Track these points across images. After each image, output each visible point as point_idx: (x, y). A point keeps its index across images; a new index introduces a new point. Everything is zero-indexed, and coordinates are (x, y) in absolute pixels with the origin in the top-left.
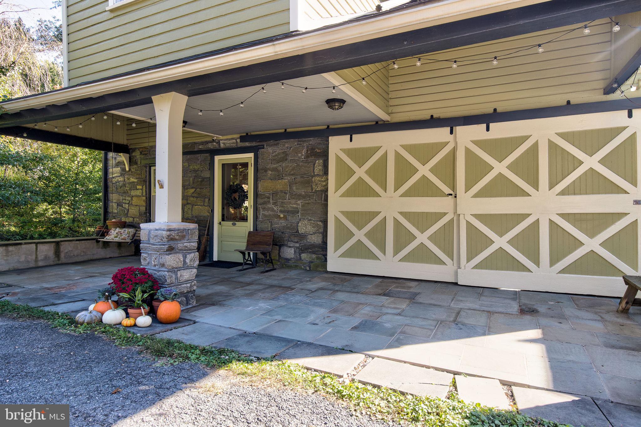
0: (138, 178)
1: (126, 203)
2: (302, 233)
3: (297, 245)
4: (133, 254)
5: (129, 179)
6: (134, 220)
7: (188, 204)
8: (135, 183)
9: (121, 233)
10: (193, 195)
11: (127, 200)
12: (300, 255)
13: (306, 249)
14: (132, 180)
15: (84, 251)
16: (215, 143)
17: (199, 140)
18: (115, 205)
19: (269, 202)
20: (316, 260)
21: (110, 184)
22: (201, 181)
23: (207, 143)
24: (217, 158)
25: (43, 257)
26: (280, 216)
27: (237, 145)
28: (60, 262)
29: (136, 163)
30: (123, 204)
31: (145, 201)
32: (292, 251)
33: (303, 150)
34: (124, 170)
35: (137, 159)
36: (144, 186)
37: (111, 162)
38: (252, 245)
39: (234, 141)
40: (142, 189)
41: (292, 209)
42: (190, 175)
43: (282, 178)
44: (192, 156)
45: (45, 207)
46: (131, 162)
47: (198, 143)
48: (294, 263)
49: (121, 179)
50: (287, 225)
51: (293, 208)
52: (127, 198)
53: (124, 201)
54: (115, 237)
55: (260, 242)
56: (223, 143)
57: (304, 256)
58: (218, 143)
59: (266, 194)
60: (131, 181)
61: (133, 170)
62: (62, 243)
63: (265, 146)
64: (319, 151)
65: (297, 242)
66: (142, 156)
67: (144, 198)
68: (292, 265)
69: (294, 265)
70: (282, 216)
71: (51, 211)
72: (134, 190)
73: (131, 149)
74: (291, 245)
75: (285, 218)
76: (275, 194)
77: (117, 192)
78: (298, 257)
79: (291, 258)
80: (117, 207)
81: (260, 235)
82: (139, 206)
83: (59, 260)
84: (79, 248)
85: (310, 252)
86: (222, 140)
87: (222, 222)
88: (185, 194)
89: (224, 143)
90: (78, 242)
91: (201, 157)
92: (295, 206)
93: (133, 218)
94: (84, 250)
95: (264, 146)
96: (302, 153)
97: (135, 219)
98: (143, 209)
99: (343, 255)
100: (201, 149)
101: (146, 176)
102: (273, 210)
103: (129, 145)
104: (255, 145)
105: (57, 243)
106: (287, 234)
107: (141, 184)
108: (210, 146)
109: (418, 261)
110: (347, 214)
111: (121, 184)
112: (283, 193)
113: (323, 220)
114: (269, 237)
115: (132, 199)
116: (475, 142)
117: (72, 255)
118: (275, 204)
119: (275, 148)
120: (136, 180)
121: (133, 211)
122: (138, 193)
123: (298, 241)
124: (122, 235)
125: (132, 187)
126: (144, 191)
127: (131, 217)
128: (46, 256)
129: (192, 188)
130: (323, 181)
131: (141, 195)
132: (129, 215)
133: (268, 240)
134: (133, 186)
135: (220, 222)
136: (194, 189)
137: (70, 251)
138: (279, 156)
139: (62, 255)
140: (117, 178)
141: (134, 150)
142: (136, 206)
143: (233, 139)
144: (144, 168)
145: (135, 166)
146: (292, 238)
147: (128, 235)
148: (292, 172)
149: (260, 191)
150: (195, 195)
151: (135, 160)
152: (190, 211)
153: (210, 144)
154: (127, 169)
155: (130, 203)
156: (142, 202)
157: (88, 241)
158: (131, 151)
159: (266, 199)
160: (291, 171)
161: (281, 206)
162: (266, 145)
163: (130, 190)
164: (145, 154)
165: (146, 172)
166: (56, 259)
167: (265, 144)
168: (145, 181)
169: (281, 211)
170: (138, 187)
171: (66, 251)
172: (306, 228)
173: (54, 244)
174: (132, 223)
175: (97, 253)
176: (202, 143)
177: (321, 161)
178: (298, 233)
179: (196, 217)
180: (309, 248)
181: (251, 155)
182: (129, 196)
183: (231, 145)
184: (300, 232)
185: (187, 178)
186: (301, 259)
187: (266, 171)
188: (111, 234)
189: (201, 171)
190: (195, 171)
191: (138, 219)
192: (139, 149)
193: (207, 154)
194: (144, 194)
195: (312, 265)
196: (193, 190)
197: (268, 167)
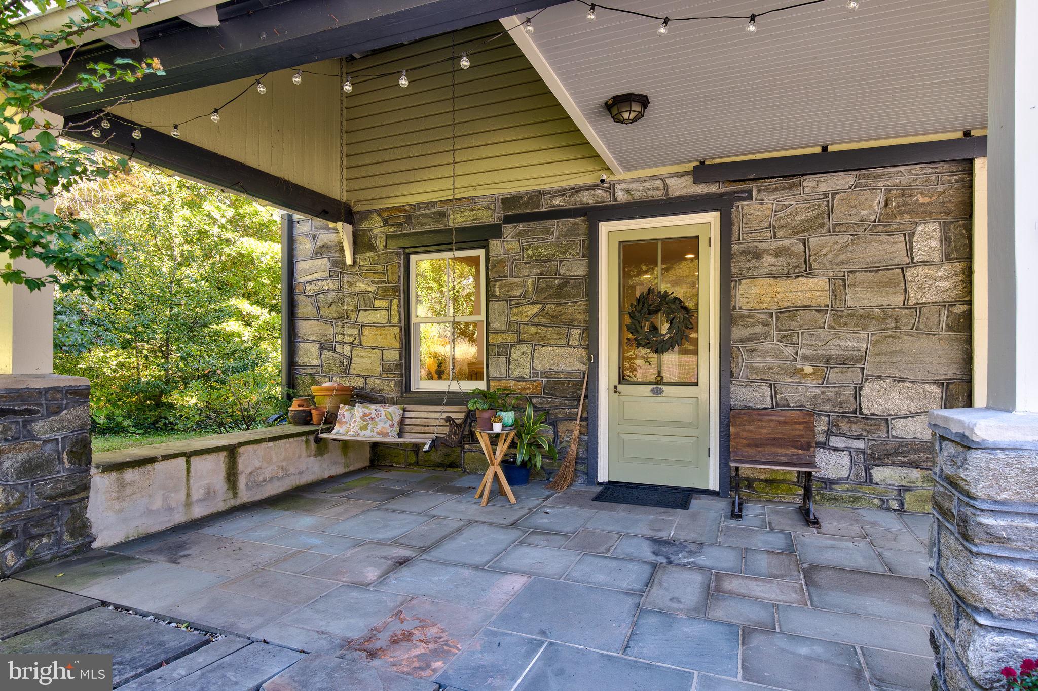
0: (378, 282)
1: (344, 343)
2: (873, 414)
3: (860, 445)
4: (367, 463)
5: (351, 285)
6: (366, 383)
7: (521, 341)
8: (371, 295)
9: (372, 419)
10: (536, 320)
11: (348, 335)
12: (867, 470)
13: (888, 455)
14: (361, 286)
15: (283, 467)
16: (600, 191)
17: (552, 185)
18: (314, 348)
19: (767, 334)
20: (920, 484)
21: (300, 298)
22: (560, 287)
23: (578, 192)
24: (605, 228)
25: (202, 491)
26: (803, 369)
27: (667, 194)
28: (238, 502)
29: (372, 248)
30: (337, 346)
31: (398, 336)
32: (845, 459)
33: (873, 200)
34: (339, 263)
35: (375, 237)
36: (395, 302)
37: (304, 246)
38: (749, 446)
39: (659, 183)
40: (388, 309)
41: (841, 352)
42: (524, 272)
43: (810, 274)
44: (533, 225)
45: (102, 354)
46: (360, 243)
47: (549, 193)
48: (848, 490)
49: (332, 285)
50: (823, 393)
51: (846, 349)
52: (348, 331)
53: (339, 338)
54: (362, 429)
55: (774, 439)
56: (622, 190)
57: (879, 474)
58: (611, 189)
59: (759, 315)
60: (357, 290)
61: (362, 263)
62: (241, 450)
63: (755, 193)
64: (927, 200)
65: (859, 438)
66: (391, 230)
67: (396, 330)
68: (845, 495)
69: (850, 497)
70: (809, 369)
71: (114, 363)
72: (366, 310)
73: (358, 212)
74: (841, 445)
75: (819, 375)
76: (788, 313)
77: (319, 318)
78: (863, 475)
79: (841, 479)
80: (321, 354)
81: (771, 420)
82: (382, 349)
83: (235, 495)
84: (275, 459)
85: (902, 465)
86: (620, 182)
87: (620, 388)
88: (513, 319)
89: (627, 191)
90: (271, 444)
91: (559, 226)
92: (851, 344)
93: (366, 378)
94: (284, 464)
95: (750, 192)
96: (871, 206)
97: (370, 381)
98: (393, 356)
100: (558, 206)
101: (400, 277)
102: (778, 355)
103: (352, 203)
104: (722, 190)
105: (232, 451)
106: (825, 415)
107: (386, 296)
108: (586, 198)
111: (331, 297)
112: (814, 312)
113: (946, 379)
114: (801, 427)
115: (361, 333)
117: (261, 478)
118: (786, 339)
119: (786, 197)
120: (372, 288)
121: (364, 360)
122: (379, 317)
123: (861, 435)
124: (376, 424)
125: (362, 303)
126: (395, 313)
127: (359, 375)
128: (209, 489)
129: (533, 303)
130: (941, 278)
131: (386, 322)
132: (352, 372)
133: (798, 433)
134: (365, 302)
135: (615, 387)
136: (540, 306)
137: (257, 469)
138: (799, 218)
139: (242, 481)
140: (319, 283)
141: (366, 215)
142: (373, 348)
143: (653, 178)
144: (395, 259)
145: (369, 254)
146: (845, 426)
147: (389, 423)
148: (842, 257)
149: (740, 308)
150: (543, 320)
151: (370, 240)
152: (526, 361)
153: (586, 193)
154: (349, 261)
155: (356, 342)
156: (390, 339)
157: (291, 440)
158: (357, 217)
159: (758, 329)
160: (837, 255)
161: (805, 344)
162: (759, 191)
163: (357, 310)
164: (396, 224)
165: (400, 267)
166: (230, 494)
167: (754, 187)
168: (396, 289)
169: (806, 359)
170: (378, 304)
171: (250, 470)
172: (886, 401)
173: (224, 453)
174: (361, 389)
175: (307, 468)
176: (562, 193)
177: (934, 226)
178: (861, 413)
179: (544, 374)
180: (896, 453)
181: (712, 218)
182: (352, 325)
183: (650, 193)
184: (865, 411)
185: (517, 280)
186: (871, 480)
187: (757, 255)
188: (343, 420)
189: (561, 262)
190: (541, 261)
191: (377, 381)
192: (379, 212)
193: (577, 220)
194: (395, 320)
195: (908, 496)
196: (536, 308)
197: (764, 246)
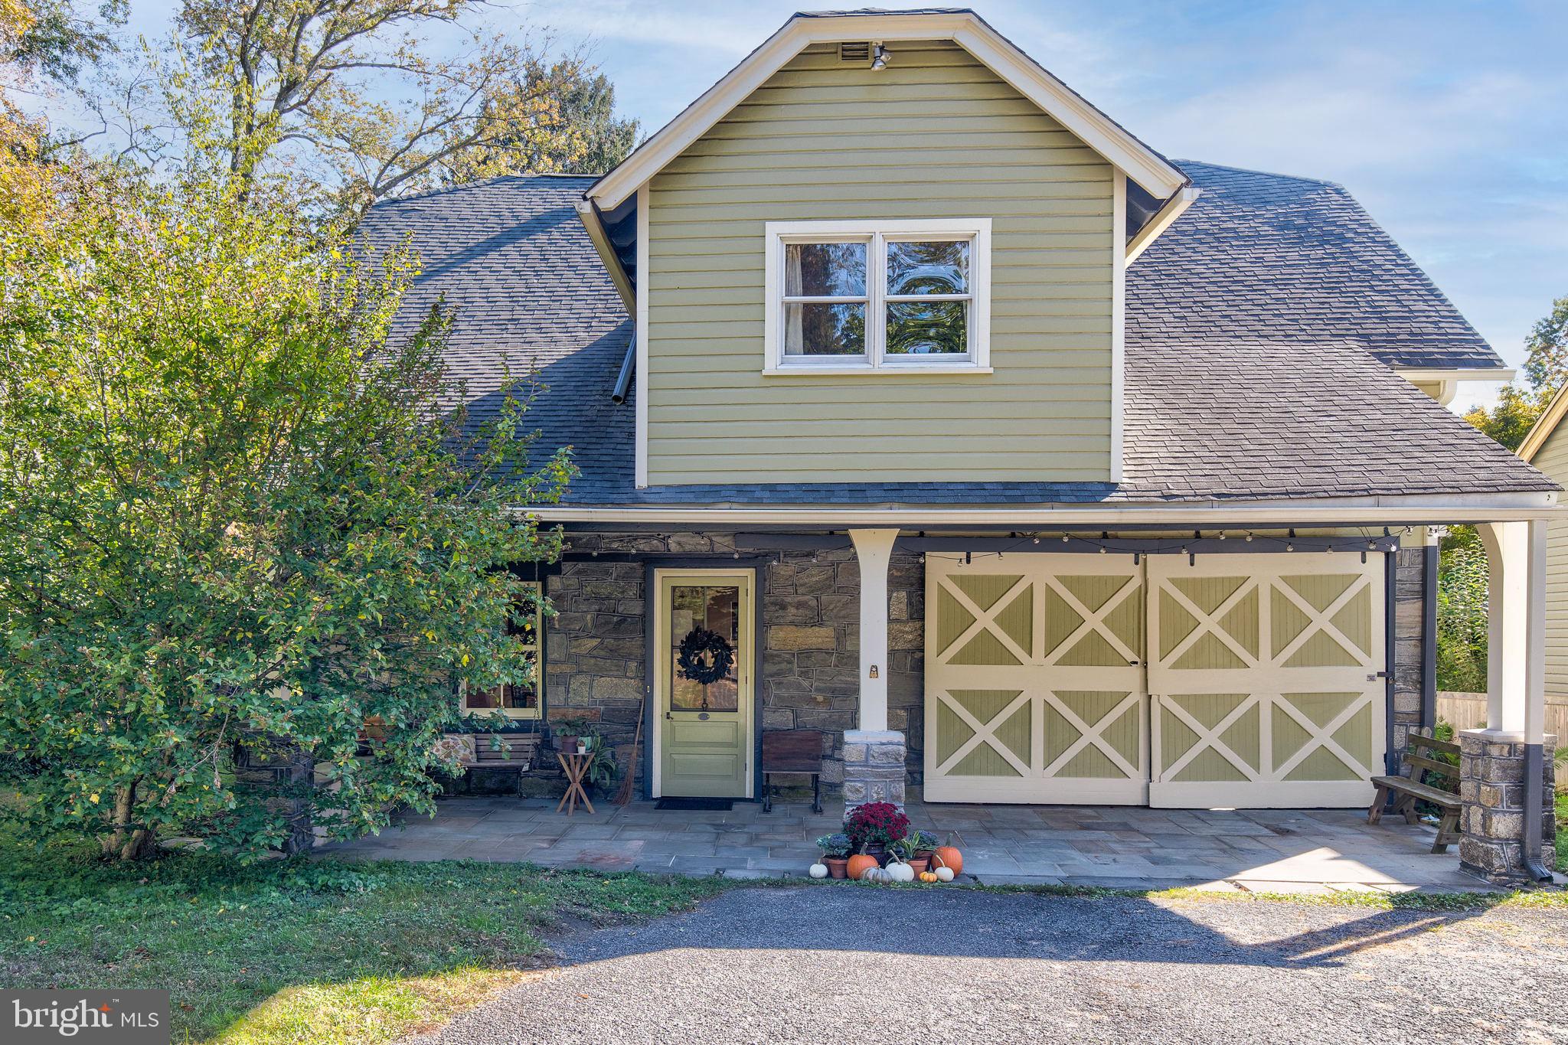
7: (580, 672)
9: (452, 746)
10: (595, 653)
16: (655, 542)
19: (791, 671)
22: (619, 623)
23: (635, 539)
24: (659, 574)
26: (816, 698)
27: (712, 550)
38: (776, 759)
39: (708, 539)
41: (844, 685)
42: (584, 608)
43: (821, 624)
44: (592, 565)
47: (608, 538)
50: (831, 716)
51: (846, 682)
54: (446, 756)
55: (795, 753)
56: (675, 543)
58: (665, 540)
59: (784, 655)
63: (782, 557)
64: (899, 574)
70: (820, 698)
75: (827, 702)
76: (805, 654)
81: (792, 739)
87: (672, 714)
88: (572, 651)
89: (679, 544)
91: (617, 568)
92: (850, 679)
95: (777, 555)
99: (955, 771)
100: (616, 549)
102: (799, 686)
104: (757, 551)
106: (831, 733)
108: (643, 546)
109: (1083, 774)
110: (959, 695)
112: (824, 653)
113: (909, 706)
114: (812, 743)
116: (1173, 581)
118: (804, 674)
119: (804, 562)
124: (458, 752)
129: (592, 637)
130: (907, 632)
133: (810, 747)
135: (668, 714)
136: (599, 640)
138: (813, 579)
143: (702, 534)
147: (468, 750)
148: (844, 612)
149: (770, 649)
150: (602, 653)
152: (585, 690)
153: (642, 541)
159: (784, 666)
160: (841, 610)
161: (817, 679)
162: (785, 554)
167: (780, 551)
169: (818, 690)
176: (620, 538)
177: (904, 593)
179: (602, 702)
181: (749, 573)
183: (698, 547)
185: (577, 614)
187: (783, 606)
189: (619, 600)
190: (600, 598)
193: (634, 564)
196: (595, 642)
197: (789, 599)
